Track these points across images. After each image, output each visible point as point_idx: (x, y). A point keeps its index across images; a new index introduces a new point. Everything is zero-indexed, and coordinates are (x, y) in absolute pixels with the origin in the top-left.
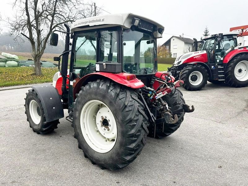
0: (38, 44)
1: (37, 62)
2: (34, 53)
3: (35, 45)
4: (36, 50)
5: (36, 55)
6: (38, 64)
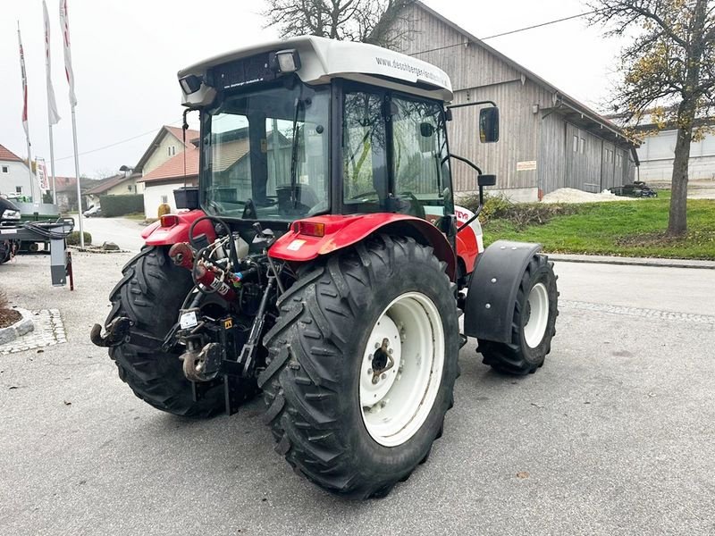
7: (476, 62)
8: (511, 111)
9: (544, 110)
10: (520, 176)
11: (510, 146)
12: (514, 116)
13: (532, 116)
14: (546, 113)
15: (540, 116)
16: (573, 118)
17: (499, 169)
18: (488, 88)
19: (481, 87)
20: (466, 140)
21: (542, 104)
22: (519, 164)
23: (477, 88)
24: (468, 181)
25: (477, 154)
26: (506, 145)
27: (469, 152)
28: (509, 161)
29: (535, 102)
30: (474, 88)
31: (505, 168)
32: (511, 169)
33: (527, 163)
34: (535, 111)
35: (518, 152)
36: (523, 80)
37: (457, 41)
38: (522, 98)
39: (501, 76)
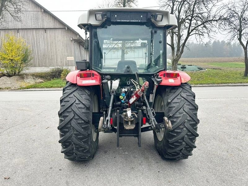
0: (177, 49)
1: (174, 66)
2: (173, 57)
3: (175, 51)
4: (175, 55)
5: (174, 60)
6: (175, 68)
7: (48, 19)
8: (63, 38)
9: (74, 40)
10: (68, 62)
11: (64, 51)
12: (64, 41)
13: (70, 41)
14: (75, 41)
15: (73, 42)
16: (81, 44)
17: (60, 59)
18: (53, 30)
19: (50, 28)
20: (46, 47)
21: (73, 38)
22: (67, 57)
23: (49, 28)
24: (49, 63)
25: (51, 53)
26: (62, 51)
27: (48, 52)
28: (64, 56)
29: (71, 36)
30: (47, 28)
31: (63, 59)
32: (65, 59)
33: (71, 57)
34: (72, 40)
35: (67, 53)
36: (66, 28)
37: (39, 9)
38: (66, 34)
39: (58, 26)
